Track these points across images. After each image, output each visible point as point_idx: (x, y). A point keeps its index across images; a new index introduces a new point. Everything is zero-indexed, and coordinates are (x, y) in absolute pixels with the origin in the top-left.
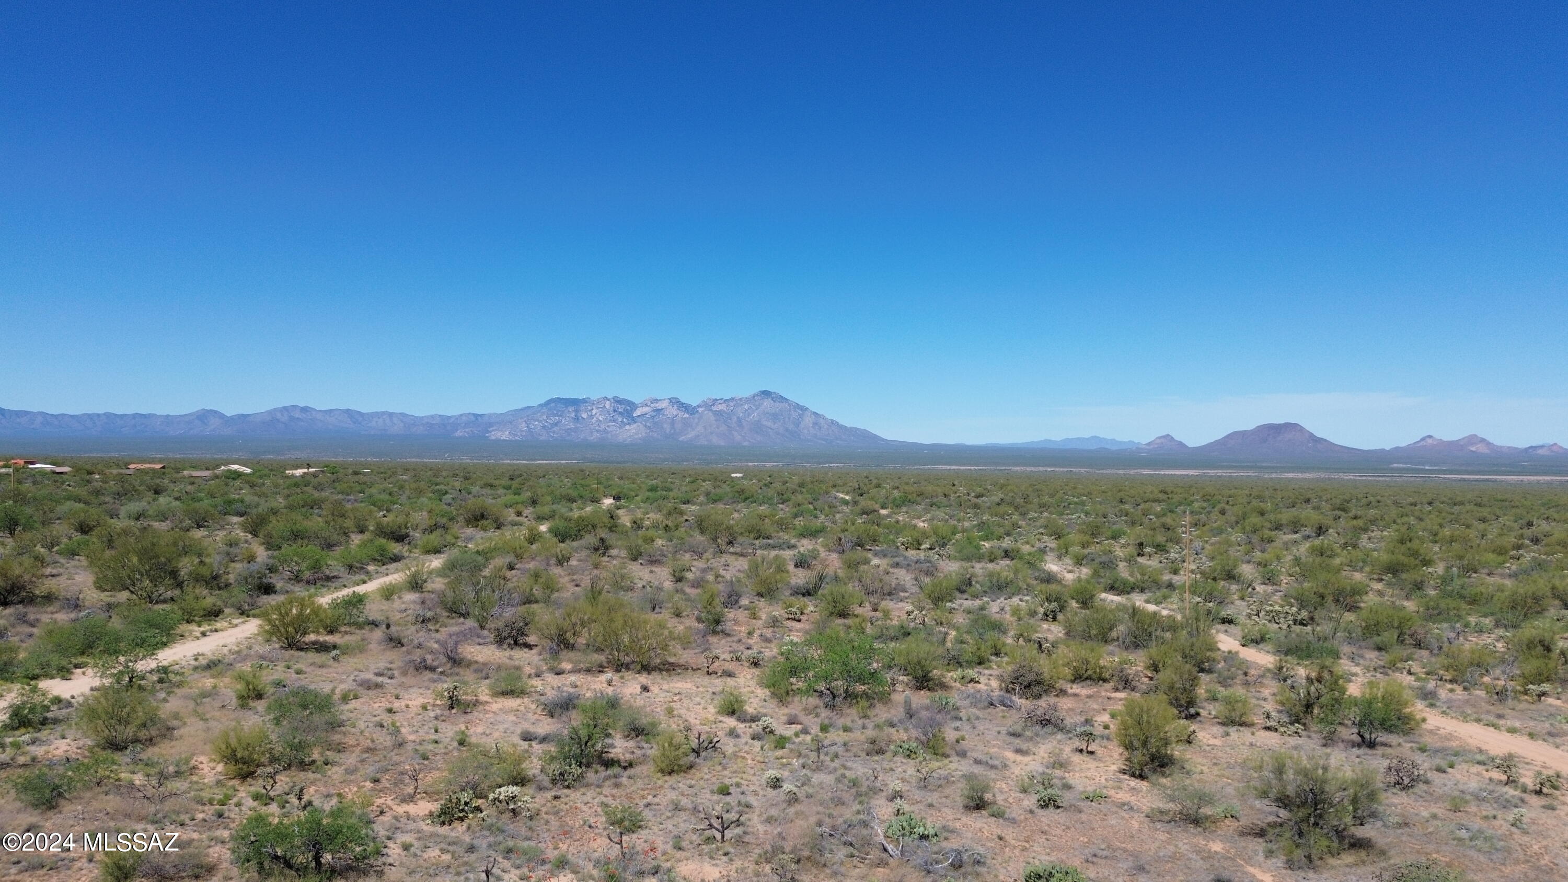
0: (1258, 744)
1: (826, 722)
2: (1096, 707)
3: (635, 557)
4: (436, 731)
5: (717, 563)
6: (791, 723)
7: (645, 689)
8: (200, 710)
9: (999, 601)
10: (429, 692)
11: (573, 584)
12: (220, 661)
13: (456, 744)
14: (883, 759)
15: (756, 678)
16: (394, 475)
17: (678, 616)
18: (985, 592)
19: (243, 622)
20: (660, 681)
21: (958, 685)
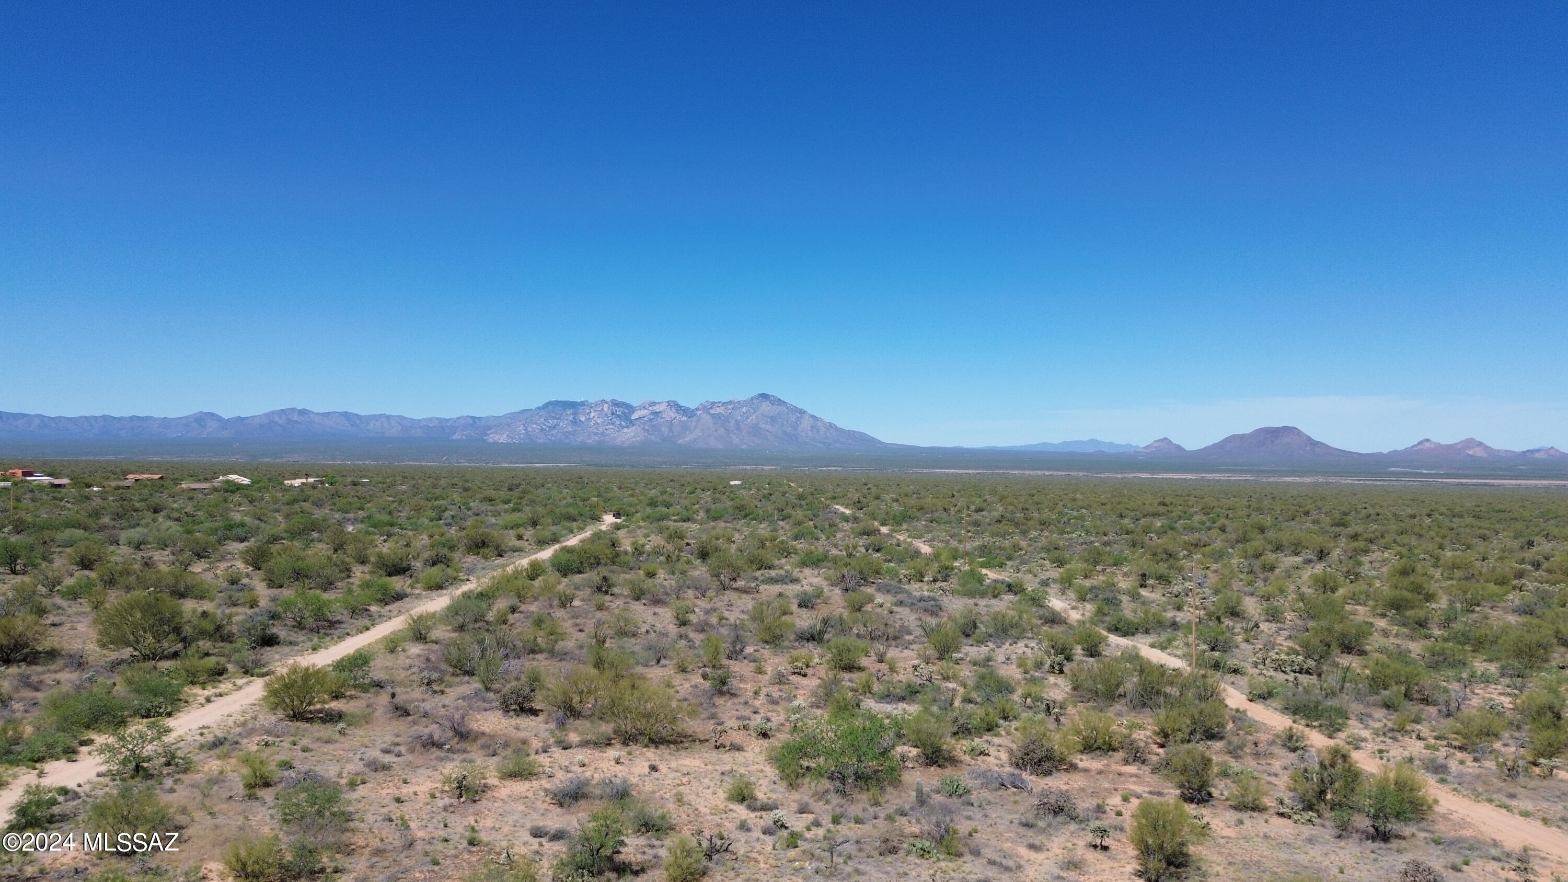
0: (1272, 835)
1: (838, 810)
2: (1107, 785)
3: (638, 596)
4: (446, 826)
5: (720, 602)
6: (801, 812)
7: (654, 768)
8: (208, 802)
9: (1005, 647)
10: (437, 773)
11: (576, 628)
12: (225, 739)
13: (465, 843)
14: (897, 860)
15: (764, 752)
16: (393, 485)
17: (684, 671)
18: (990, 636)
19: (248, 683)
20: (668, 757)
21: (967, 758)
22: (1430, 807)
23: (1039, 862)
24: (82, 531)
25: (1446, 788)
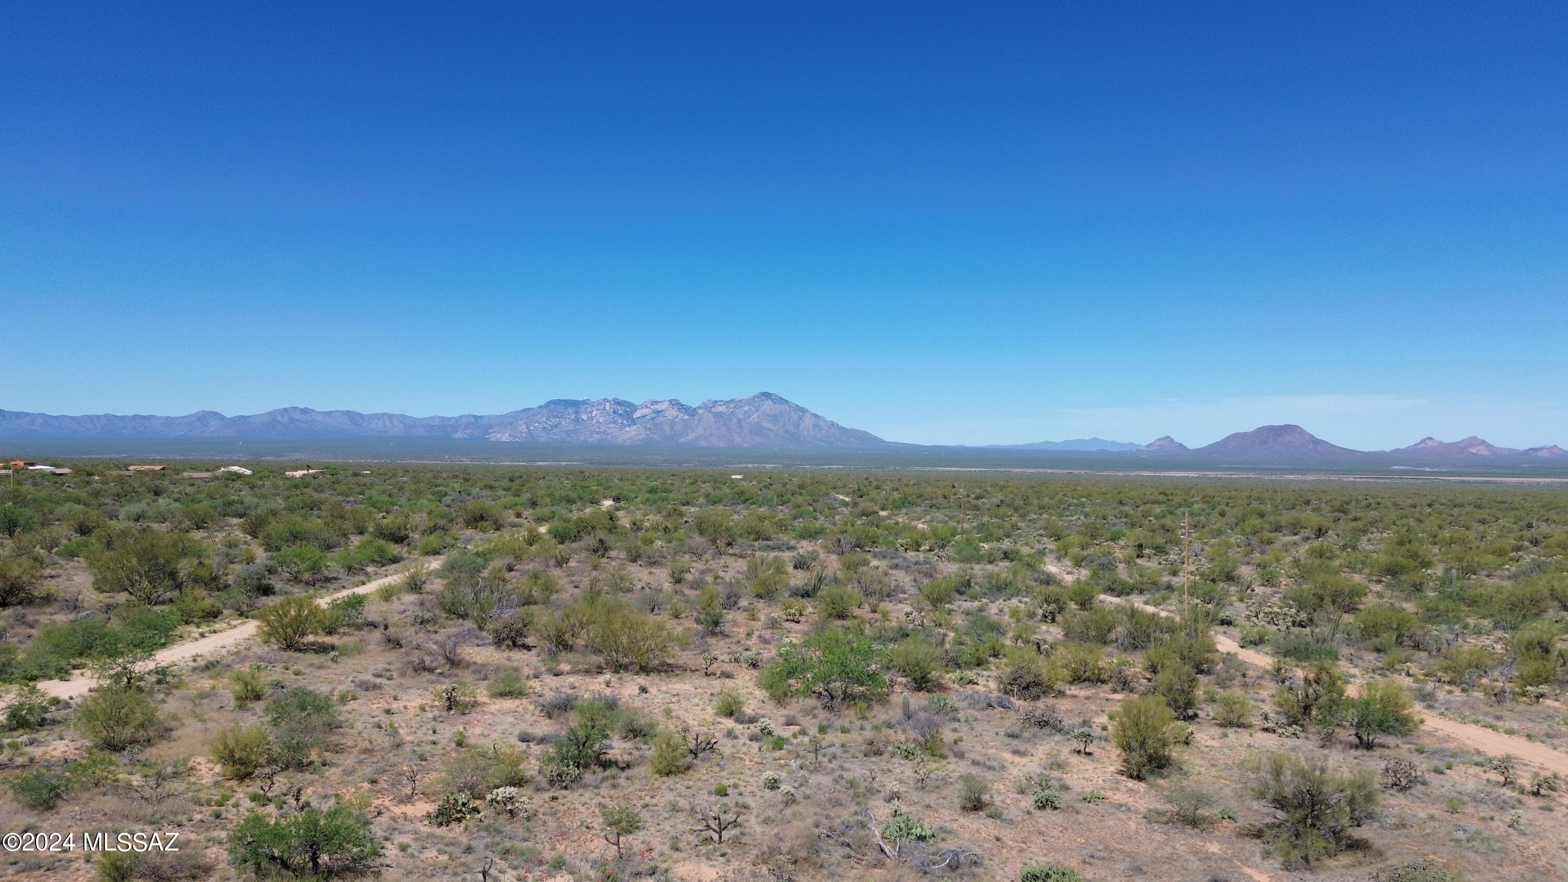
0: (1256, 745)
1: (824, 723)
2: (1094, 708)
3: (634, 558)
4: (434, 732)
5: (716, 564)
6: (789, 724)
7: (644, 690)
8: (198, 710)
9: (998, 603)
10: (427, 693)
11: (573, 585)
12: (218, 662)
13: (454, 745)
14: (881, 761)
15: (754, 679)
16: (394, 475)
17: (677, 617)
18: (985, 594)
19: (242, 624)
20: (659, 682)
21: (956, 686)
22: (1416, 726)
23: (1022, 764)
24: (81, 507)
25: (1433, 713)
